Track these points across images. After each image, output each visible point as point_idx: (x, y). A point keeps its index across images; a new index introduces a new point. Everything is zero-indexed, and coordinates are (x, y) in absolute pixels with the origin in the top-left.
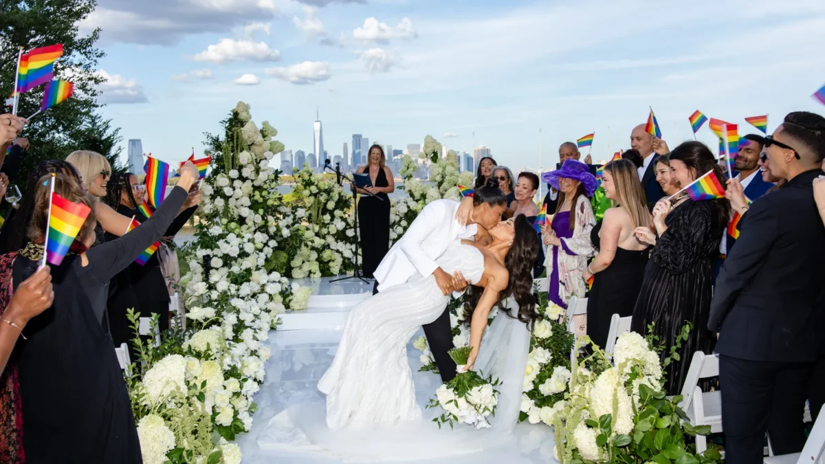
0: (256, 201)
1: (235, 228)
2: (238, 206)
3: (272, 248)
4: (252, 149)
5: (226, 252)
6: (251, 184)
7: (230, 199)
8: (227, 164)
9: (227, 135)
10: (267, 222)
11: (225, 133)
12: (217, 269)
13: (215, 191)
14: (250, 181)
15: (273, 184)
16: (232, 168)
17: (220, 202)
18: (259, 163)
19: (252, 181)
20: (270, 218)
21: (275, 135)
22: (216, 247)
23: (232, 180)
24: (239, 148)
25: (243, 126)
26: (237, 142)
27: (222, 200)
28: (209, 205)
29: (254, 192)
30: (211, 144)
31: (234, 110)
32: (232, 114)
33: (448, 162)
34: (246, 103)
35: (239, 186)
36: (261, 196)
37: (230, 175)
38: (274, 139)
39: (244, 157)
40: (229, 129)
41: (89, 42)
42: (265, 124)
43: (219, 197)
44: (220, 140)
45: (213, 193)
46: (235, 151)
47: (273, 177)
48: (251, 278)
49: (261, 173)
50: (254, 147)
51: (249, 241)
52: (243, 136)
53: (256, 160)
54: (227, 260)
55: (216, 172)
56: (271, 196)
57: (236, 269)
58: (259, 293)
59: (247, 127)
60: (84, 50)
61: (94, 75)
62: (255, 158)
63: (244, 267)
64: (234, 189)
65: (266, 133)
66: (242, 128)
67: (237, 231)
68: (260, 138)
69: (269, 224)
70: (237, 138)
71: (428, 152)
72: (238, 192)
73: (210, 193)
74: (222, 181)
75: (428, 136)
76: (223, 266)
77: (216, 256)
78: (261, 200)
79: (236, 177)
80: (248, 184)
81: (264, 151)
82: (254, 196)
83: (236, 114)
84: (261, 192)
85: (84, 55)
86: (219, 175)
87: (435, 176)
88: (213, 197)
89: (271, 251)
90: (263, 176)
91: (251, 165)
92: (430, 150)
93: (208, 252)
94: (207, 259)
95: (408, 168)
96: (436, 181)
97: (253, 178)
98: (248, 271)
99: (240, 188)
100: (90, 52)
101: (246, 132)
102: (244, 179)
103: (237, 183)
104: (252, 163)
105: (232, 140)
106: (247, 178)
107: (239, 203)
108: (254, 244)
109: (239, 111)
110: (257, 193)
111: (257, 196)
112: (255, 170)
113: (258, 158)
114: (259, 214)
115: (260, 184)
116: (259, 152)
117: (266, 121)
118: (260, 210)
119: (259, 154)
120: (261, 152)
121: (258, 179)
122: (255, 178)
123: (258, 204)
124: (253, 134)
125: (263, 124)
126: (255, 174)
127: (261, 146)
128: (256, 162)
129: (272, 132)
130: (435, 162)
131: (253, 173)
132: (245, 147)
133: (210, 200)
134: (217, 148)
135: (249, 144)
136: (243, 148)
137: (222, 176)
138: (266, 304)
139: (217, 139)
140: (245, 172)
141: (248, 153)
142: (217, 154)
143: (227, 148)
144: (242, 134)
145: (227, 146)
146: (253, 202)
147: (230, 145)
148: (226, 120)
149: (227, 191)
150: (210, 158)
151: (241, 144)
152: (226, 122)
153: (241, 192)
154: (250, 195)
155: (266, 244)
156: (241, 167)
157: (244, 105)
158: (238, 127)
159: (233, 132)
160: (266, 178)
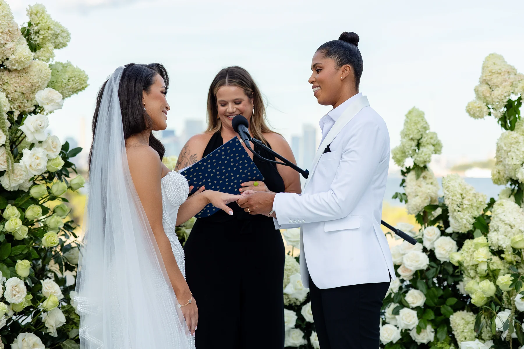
15: (58, 186)
18: (20, 122)
20: (50, 288)
21: (64, 45)
36: (26, 222)
42: (35, 12)
49: (26, 152)
50: (4, 73)
53: (10, 113)
56: (50, 219)
62: (7, 106)
65: (37, 39)
68: (21, 51)
71: (489, 100)
75: (492, 56)
78: (22, 233)
81: (34, 89)
82: (3, 219)
84: (23, 210)
95: (418, 145)
110: (13, 212)
112: (8, 144)
113: (14, 110)
114: (20, 278)
115: (20, 185)
116: (18, 89)
117: (38, 5)
118: (19, 262)
119: (19, 94)
120: (24, 90)
121: (15, 172)
122: (8, 166)
123: (12, 246)
124: (5, 36)
125: (31, 14)
126: (9, 155)
127: (24, 75)
128: (10, 120)
129: (56, 36)
130: (512, 128)
131: (2, 151)
146: (2, 239)
160: (43, 168)
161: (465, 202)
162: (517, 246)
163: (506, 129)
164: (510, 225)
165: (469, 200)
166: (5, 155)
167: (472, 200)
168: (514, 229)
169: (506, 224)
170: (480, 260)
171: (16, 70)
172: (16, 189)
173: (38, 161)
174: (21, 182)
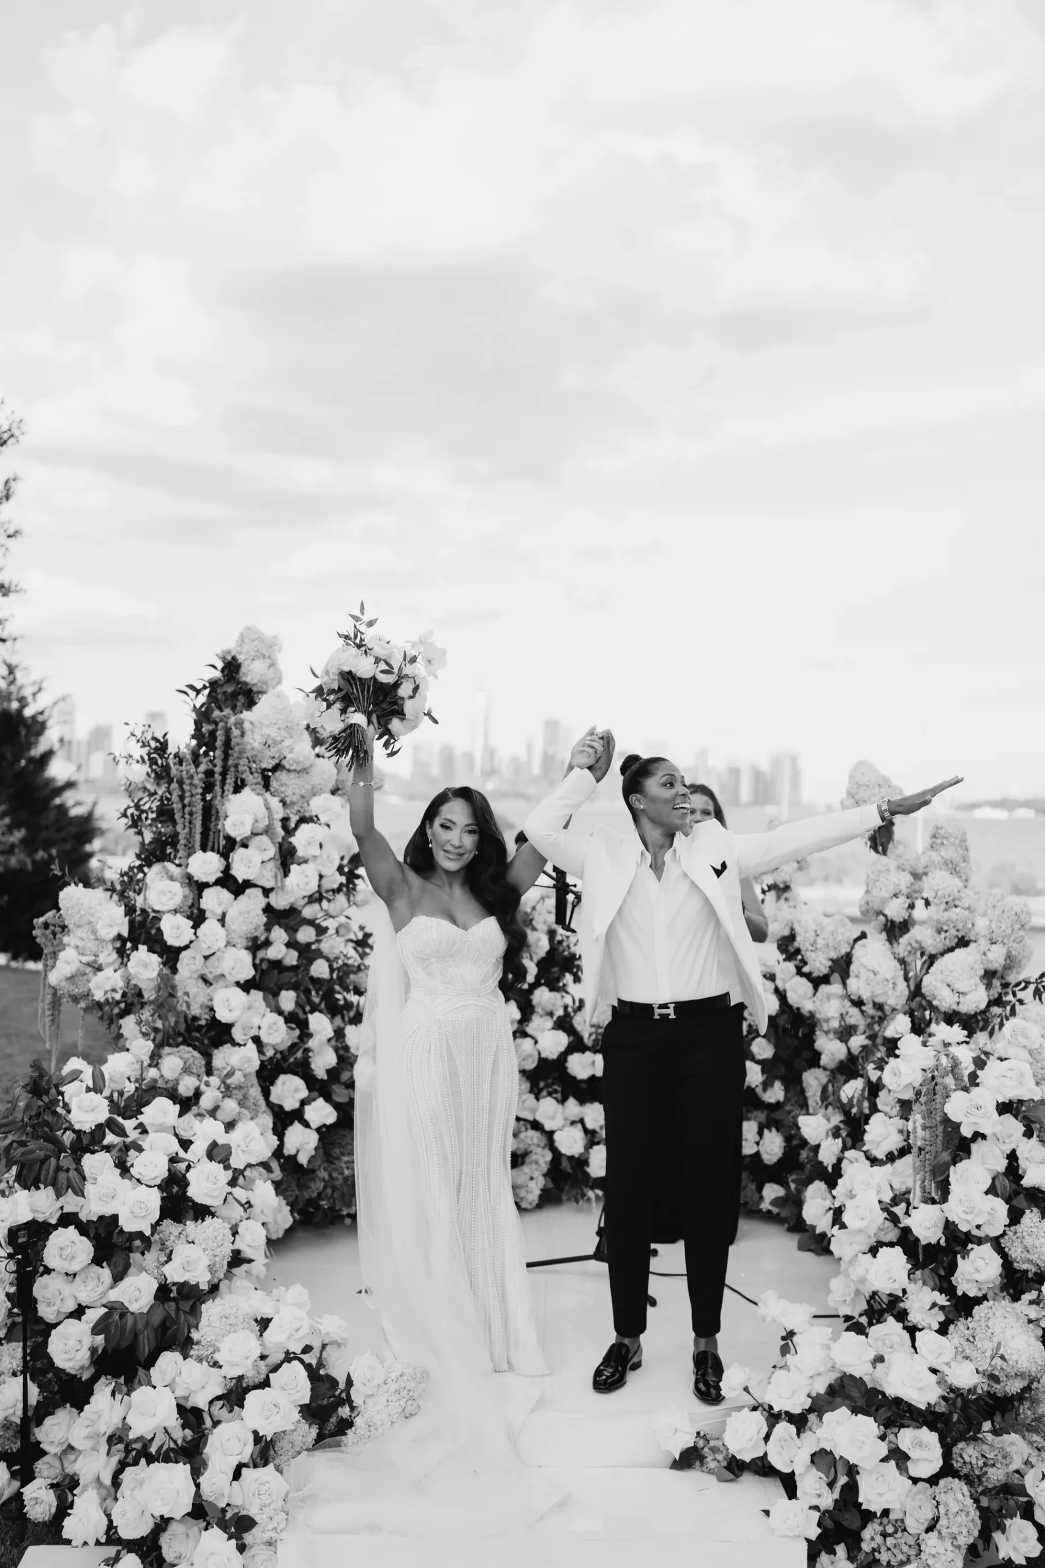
0: (274, 964)
2: (210, 977)
4: (274, 784)
6: (262, 902)
7: (184, 957)
8: (186, 827)
9: (198, 735)
10: (305, 1033)
11: (191, 728)
13: (131, 923)
14: (258, 892)
16: (204, 849)
17: (146, 966)
18: (294, 832)
19: (266, 892)
20: (321, 1024)
22: (73, 1180)
23: (197, 889)
24: (230, 780)
25: (250, 703)
26: (226, 758)
27: (155, 960)
28: (110, 971)
29: (268, 928)
30: (142, 761)
31: (229, 652)
32: (220, 665)
33: (935, 856)
34: (269, 633)
35: (219, 911)
37: (190, 870)
39: (243, 811)
40: (203, 716)
43: (143, 949)
44: (172, 749)
45: (126, 933)
46: (218, 788)
47: (333, 879)
49: (294, 868)
50: (282, 775)
52: (248, 738)
53: (284, 821)
54: (111, 1243)
55: (147, 857)
59: (263, 705)
62: (279, 812)
64: (198, 918)
66: (246, 715)
67: (187, 1086)
69: (311, 1043)
70: (227, 745)
72: (211, 934)
73: (113, 933)
74: (162, 889)
75: (861, 766)
78: (291, 958)
79: (211, 879)
80: (253, 901)
82: (267, 943)
83: (232, 667)
84: (292, 930)
86: (157, 868)
88: (123, 948)
89: (313, 1139)
90: (301, 879)
91: (265, 840)
94: (29, 1241)
97: (268, 885)
99: (222, 920)
101: (258, 724)
102: (236, 887)
103: (214, 900)
104: (268, 831)
105: (211, 747)
106: (248, 884)
107: (213, 969)
109: (241, 658)
110: (279, 935)
111: (278, 950)
112: (278, 857)
113: (291, 816)
115: (292, 904)
116: (297, 792)
118: (284, 993)
119: (299, 797)
120: (303, 792)
121: (286, 889)
122: (276, 883)
123: (279, 973)
124: (283, 733)
126: (278, 869)
127: (305, 775)
128: (285, 827)
130: (883, 852)
131: (271, 865)
132: (249, 778)
133: (115, 956)
134: (162, 775)
135: (264, 765)
136: (243, 781)
137: (167, 871)
138: (237, 1475)
139: (162, 747)
140: (244, 865)
141: (260, 799)
142: (160, 792)
143: (192, 777)
144: (243, 734)
145: (193, 769)
146: (264, 966)
147: (202, 768)
148: (199, 686)
149: (175, 929)
150: (137, 806)
151: (236, 766)
152: (198, 692)
153: (222, 932)
154: (255, 939)
155: (297, 1115)
156: (230, 845)
157: (261, 639)
158: (234, 708)
159: (216, 723)
160: (313, 887)
161: (820, 941)
162: (879, 1000)
163: (877, 852)
164: (873, 971)
165: (824, 939)
166: (274, 870)
167: (828, 938)
168: (878, 977)
169: (869, 970)
170: (830, 1015)
171: (295, 770)
172: (287, 907)
173: (307, 880)
174: (292, 900)
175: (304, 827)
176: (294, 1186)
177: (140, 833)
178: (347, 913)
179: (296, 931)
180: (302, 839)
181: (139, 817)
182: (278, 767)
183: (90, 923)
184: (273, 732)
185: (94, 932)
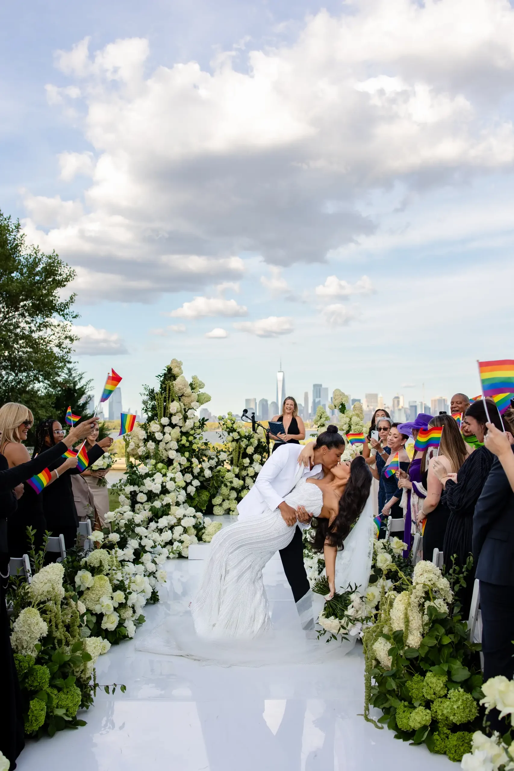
0: (183, 445)
1: (163, 468)
2: (167, 449)
3: (196, 487)
4: (182, 400)
5: (150, 489)
6: (180, 430)
7: (161, 443)
8: (160, 411)
9: (161, 388)
10: (192, 463)
11: (160, 386)
12: (142, 503)
13: (147, 436)
14: (178, 427)
15: (198, 431)
16: (164, 416)
17: (152, 445)
18: (187, 412)
19: (181, 427)
20: (195, 460)
21: (203, 388)
22: (142, 484)
23: (163, 426)
24: (170, 399)
25: (175, 379)
26: (169, 393)
27: (153, 443)
28: (142, 447)
29: (181, 437)
30: (147, 395)
31: (169, 366)
32: (166, 369)
33: (354, 413)
34: (179, 360)
35: (169, 432)
36: (187, 441)
37: (161, 422)
38: (202, 391)
39: (174, 407)
40: (163, 382)
41: (66, 305)
42: (194, 378)
43: (150, 441)
44: (155, 392)
45: (146, 438)
46: (167, 401)
47: (198, 424)
48: (170, 513)
49: (187, 421)
50: (183, 398)
51: (171, 479)
52: (175, 388)
54: (151, 496)
55: (150, 419)
56: (196, 441)
57: (157, 504)
58: (176, 526)
59: (178, 380)
60: (63, 312)
61: (69, 334)
62: (183, 407)
63: (164, 503)
64: (164, 434)
65: (194, 386)
66: (174, 382)
67: (164, 471)
68: (189, 390)
69: (193, 465)
70: (169, 390)
71: (336, 404)
72: (167, 437)
73: (143, 438)
74: (154, 427)
76: (147, 501)
77: (142, 492)
78: (187, 444)
79: (167, 424)
80: (177, 430)
81: (192, 401)
82: (181, 440)
83: (170, 370)
84: (187, 437)
85: (62, 316)
86: (152, 422)
87: (343, 426)
88: (146, 441)
89: (194, 489)
90: (189, 424)
91: (180, 414)
92: (337, 402)
93: (136, 488)
94: (134, 495)
95: (321, 418)
96: (343, 430)
97: (181, 425)
98: (168, 506)
99: (170, 434)
100: (68, 314)
101: (177, 384)
102: (173, 426)
103: (167, 429)
104: (181, 412)
105: (165, 391)
106: (176, 425)
107: (168, 446)
108: (175, 482)
109: (172, 367)
110: (184, 438)
111: (184, 441)
112: (183, 418)
113: (186, 408)
114: (185, 457)
115: (187, 430)
116: (188, 401)
117: (195, 376)
118: (186, 453)
119: (188, 403)
121: (185, 426)
122: (183, 425)
123: (184, 448)
125: (193, 378)
126: (183, 421)
127: (189, 398)
128: (185, 411)
129: (200, 385)
130: (343, 413)
131: (181, 420)
132: (176, 398)
133: (143, 444)
134: (153, 398)
135: (179, 395)
136: (174, 399)
137: (155, 422)
138: (180, 536)
139: (153, 391)
140: (175, 420)
141: (178, 403)
142: (152, 404)
143: (160, 399)
144: (173, 387)
145: (161, 397)
146: (181, 446)
147: (163, 396)
148: (161, 375)
149: (158, 436)
150: (147, 407)
151: (172, 395)
152: (161, 377)
153: (170, 437)
154: (178, 439)
155: (190, 483)
156: (171, 415)
157: (177, 362)
158: (171, 380)
159: (166, 385)
160: (192, 425)
171: (187, 396)
175: (190, 410)
176: (190, 502)
177: (147, 414)
178: (202, 433)
179: (188, 438)
180: (189, 413)
181: (147, 410)
182: (182, 395)
183: (137, 435)
184: (181, 386)
185: (138, 438)
